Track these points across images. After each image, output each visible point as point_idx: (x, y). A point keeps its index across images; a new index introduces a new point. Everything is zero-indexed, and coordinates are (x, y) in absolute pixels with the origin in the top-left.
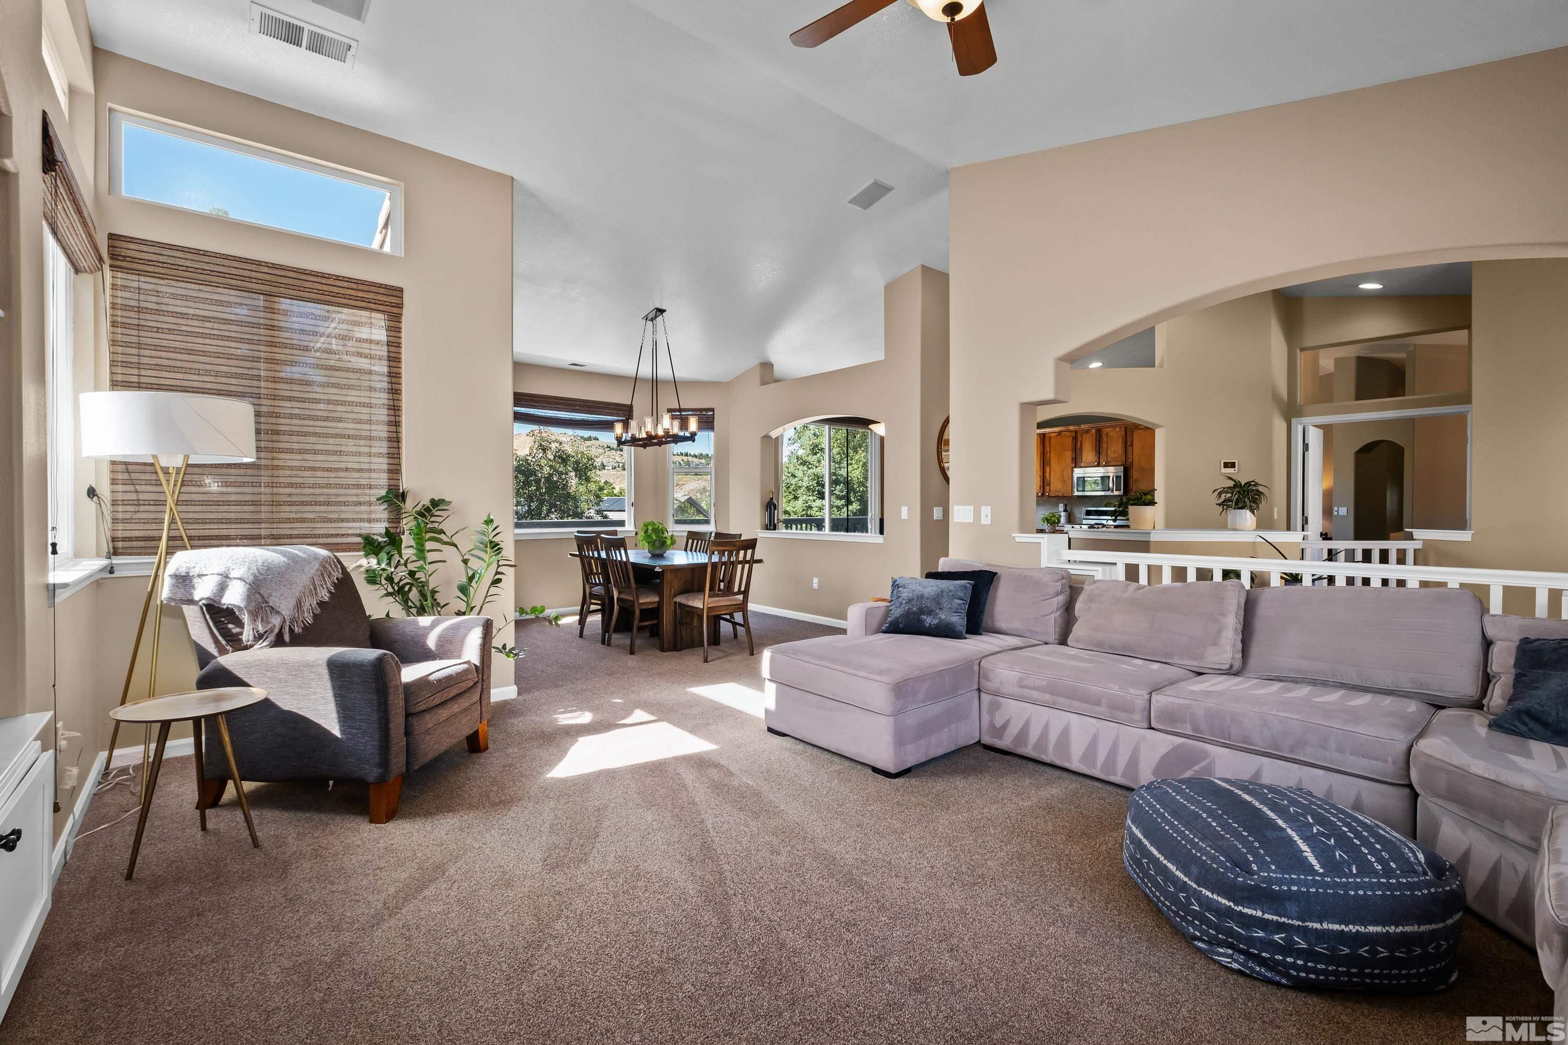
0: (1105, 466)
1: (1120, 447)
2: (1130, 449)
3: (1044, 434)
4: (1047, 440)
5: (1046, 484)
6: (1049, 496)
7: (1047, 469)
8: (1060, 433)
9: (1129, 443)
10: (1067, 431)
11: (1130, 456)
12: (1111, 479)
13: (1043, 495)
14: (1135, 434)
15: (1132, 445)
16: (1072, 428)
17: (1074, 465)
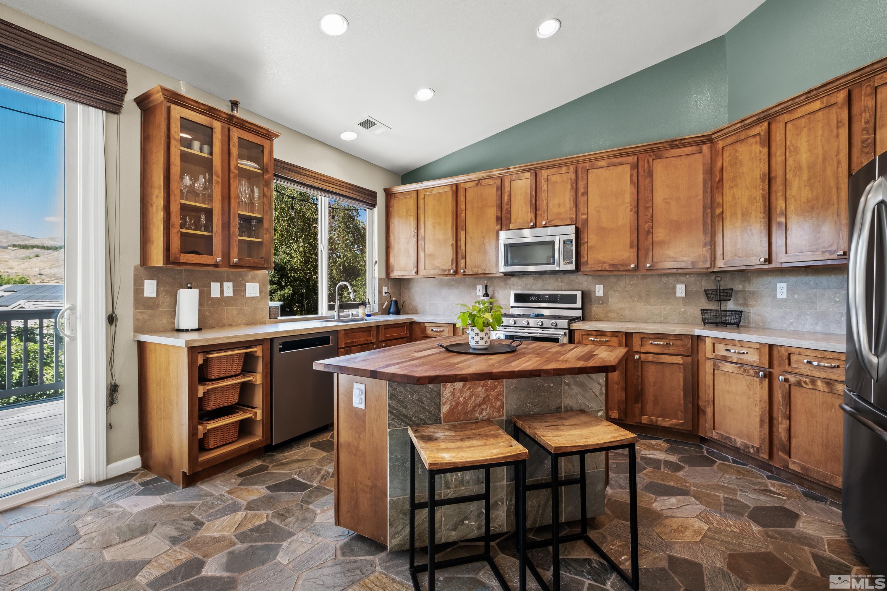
0: (545, 227)
1: (568, 195)
2: (582, 200)
3: (457, 185)
4: (461, 192)
5: (460, 256)
6: (464, 274)
7: (462, 234)
8: (479, 182)
9: (581, 190)
10: (490, 177)
11: (582, 208)
12: (557, 247)
13: (456, 272)
14: (590, 175)
15: (586, 193)
16: (496, 172)
17: (499, 227)
